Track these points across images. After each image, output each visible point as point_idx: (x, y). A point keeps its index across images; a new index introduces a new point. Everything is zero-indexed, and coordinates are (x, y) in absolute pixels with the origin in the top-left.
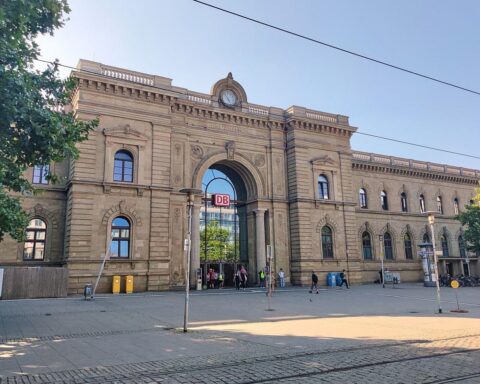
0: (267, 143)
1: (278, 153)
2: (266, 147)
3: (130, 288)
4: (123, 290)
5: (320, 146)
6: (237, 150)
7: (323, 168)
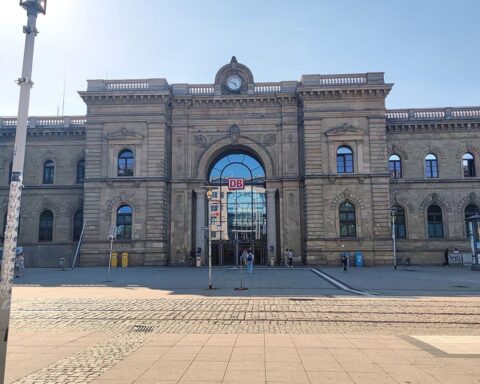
0: (278, 121)
1: (291, 130)
2: (277, 125)
3: (125, 262)
4: (119, 264)
5: (339, 114)
6: (242, 134)
7: (342, 138)
